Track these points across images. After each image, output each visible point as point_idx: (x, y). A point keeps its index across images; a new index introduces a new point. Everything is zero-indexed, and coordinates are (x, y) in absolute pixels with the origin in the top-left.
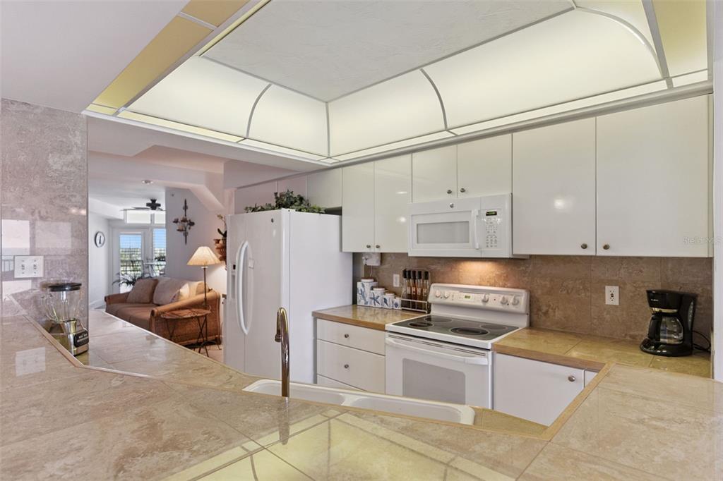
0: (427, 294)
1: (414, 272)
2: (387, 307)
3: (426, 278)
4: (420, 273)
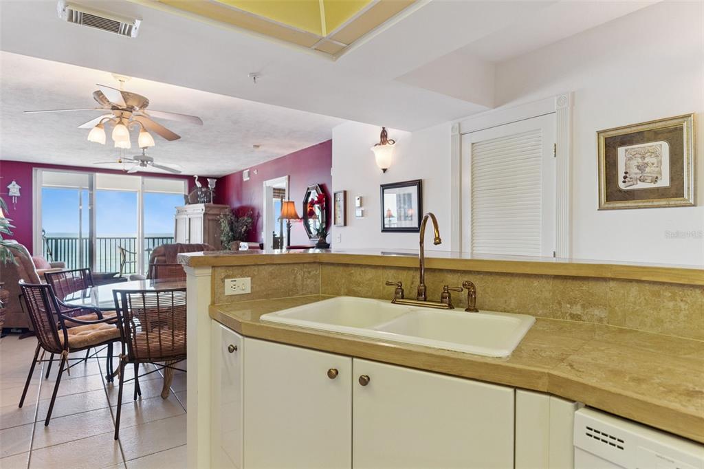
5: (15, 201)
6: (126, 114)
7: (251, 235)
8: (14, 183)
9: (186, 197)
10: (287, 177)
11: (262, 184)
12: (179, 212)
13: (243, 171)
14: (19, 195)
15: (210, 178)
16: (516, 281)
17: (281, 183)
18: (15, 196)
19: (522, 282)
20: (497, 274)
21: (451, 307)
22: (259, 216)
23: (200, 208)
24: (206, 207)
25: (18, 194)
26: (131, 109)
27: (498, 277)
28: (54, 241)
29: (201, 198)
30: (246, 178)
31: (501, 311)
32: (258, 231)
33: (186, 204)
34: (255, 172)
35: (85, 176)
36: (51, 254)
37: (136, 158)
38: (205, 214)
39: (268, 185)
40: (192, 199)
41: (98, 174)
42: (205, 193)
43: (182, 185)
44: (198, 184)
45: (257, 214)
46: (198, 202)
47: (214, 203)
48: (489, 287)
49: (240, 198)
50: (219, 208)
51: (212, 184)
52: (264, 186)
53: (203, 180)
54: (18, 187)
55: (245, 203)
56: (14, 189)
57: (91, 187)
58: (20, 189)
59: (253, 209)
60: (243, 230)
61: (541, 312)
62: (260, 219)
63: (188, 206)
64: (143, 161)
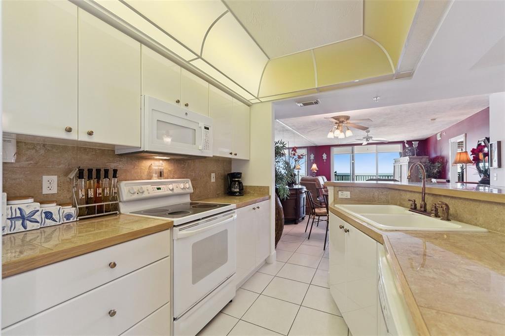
0: (118, 193)
1: (98, 171)
2: (53, 223)
3: (115, 176)
4: (106, 171)
5: (325, 161)
6: (340, 124)
7: (442, 174)
8: (324, 154)
9: (400, 153)
10: (464, 135)
11: (448, 140)
12: (395, 162)
13: (437, 134)
15: (413, 141)
16: (482, 205)
17: (461, 138)
19: (488, 206)
20: (471, 200)
21: (448, 220)
22: (447, 162)
23: (406, 159)
24: (410, 158)
25: (326, 158)
26: (342, 122)
27: (471, 202)
29: (408, 153)
30: (439, 138)
31: (474, 225)
32: (447, 171)
33: (401, 157)
34: (444, 134)
37: (364, 138)
38: (409, 162)
39: (452, 141)
40: (403, 154)
41: (355, 146)
42: (410, 150)
43: (399, 146)
44: (407, 146)
45: (445, 161)
46: (406, 156)
47: (417, 155)
48: (466, 208)
49: (436, 152)
50: (420, 158)
51: (415, 144)
52: (450, 142)
53: (410, 142)
54: (326, 155)
55: (438, 154)
57: (353, 152)
59: (443, 158)
60: (435, 171)
61: (499, 229)
62: (448, 164)
63: (402, 158)
64: (367, 139)
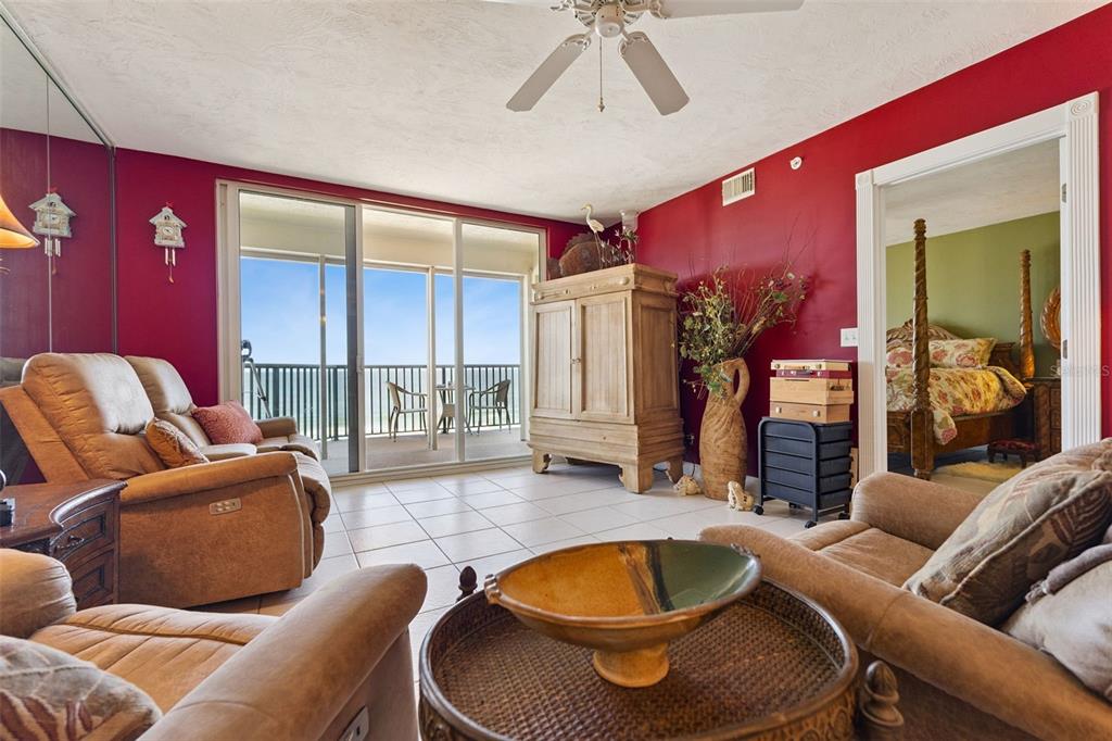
5: (171, 259)
8: (167, 211)
12: (543, 296)
14: (182, 244)
18: (170, 248)
25: (179, 242)
28: (271, 370)
35: (335, 212)
36: (266, 399)
56: (168, 229)
58: (183, 230)
